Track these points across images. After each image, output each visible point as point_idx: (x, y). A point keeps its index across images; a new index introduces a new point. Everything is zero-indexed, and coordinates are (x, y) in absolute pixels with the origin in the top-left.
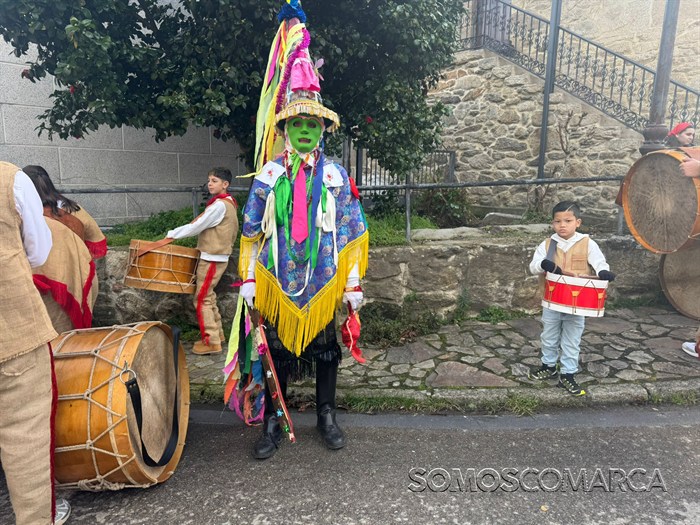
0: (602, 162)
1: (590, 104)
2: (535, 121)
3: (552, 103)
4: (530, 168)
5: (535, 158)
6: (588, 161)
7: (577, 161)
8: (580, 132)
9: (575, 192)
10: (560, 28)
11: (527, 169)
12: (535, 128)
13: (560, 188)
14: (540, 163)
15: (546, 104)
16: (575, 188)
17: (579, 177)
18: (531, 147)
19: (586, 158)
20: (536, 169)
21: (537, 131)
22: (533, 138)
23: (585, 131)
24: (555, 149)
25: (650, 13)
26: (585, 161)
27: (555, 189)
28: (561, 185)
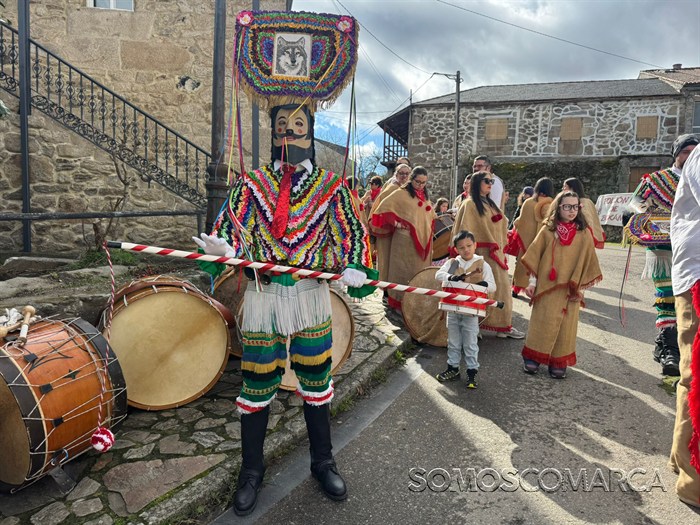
0: (102, 198)
1: (79, 134)
2: (11, 145)
3: (32, 127)
4: (10, 202)
5: (15, 190)
6: (87, 197)
7: (73, 195)
8: (74, 164)
9: (74, 230)
10: (31, 41)
11: (5, 203)
12: (11, 154)
13: (54, 226)
14: (24, 196)
15: (24, 126)
16: (74, 226)
17: (77, 212)
18: (8, 176)
19: (83, 193)
20: (19, 204)
21: (14, 157)
22: (10, 166)
23: (78, 163)
24: (43, 181)
25: (119, 54)
26: (82, 196)
27: (49, 227)
28: (55, 222)
